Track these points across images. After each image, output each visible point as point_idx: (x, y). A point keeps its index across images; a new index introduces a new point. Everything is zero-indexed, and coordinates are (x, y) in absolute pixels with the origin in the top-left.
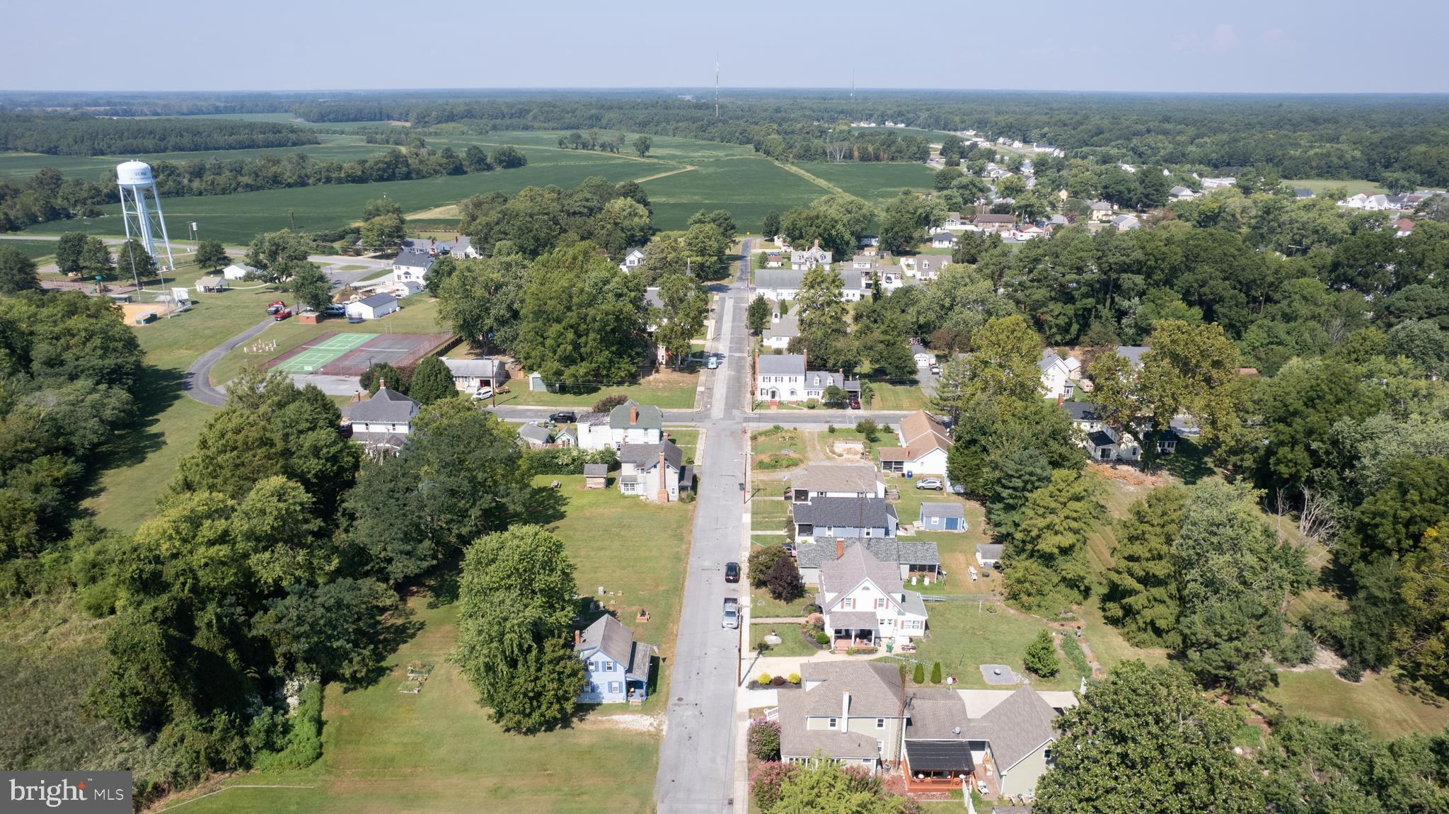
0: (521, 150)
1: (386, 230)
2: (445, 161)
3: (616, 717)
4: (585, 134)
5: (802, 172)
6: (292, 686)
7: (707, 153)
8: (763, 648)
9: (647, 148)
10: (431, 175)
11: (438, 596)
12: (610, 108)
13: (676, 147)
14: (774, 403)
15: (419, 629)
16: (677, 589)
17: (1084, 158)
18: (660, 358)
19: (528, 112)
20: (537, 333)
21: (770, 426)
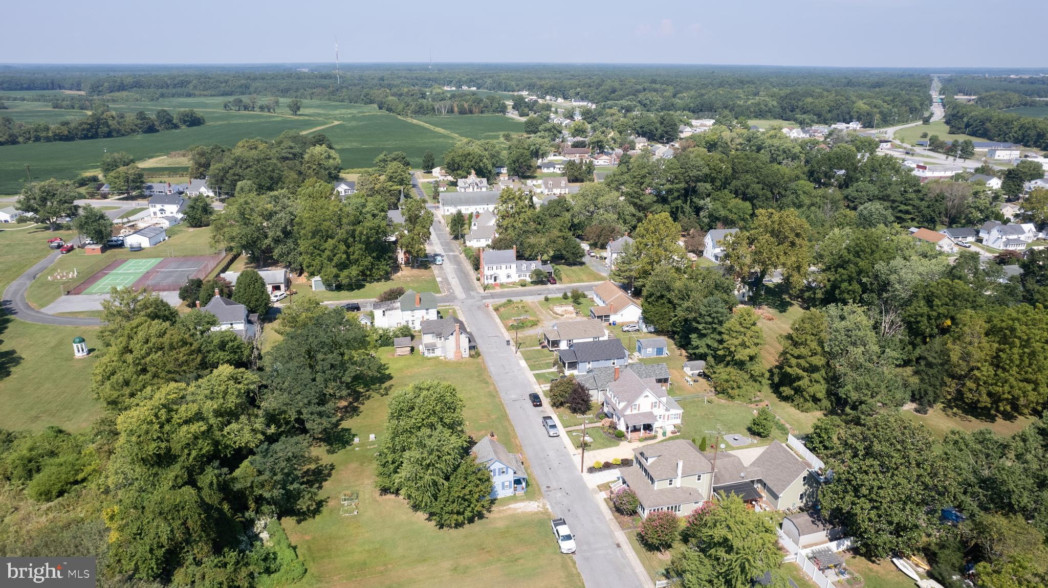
0: (199, 112)
1: (131, 177)
2: (139, 122)
3: (512, 506)
4: (245, 99)
5: (422, 123)
6: (260, 524)
7: (343, 111)
8: (584, 446)
9: (298, 108)
10: (129, 133)
11: (331, 444)
12: (255, 79)
13: (319, 107)
14: (496, 285)
15: (332, 470)
16: (504, 416)
17: (610, 108)
18: (400, 260)
19: (189, 82)
20: (315, 247)
21: (504, 300)
